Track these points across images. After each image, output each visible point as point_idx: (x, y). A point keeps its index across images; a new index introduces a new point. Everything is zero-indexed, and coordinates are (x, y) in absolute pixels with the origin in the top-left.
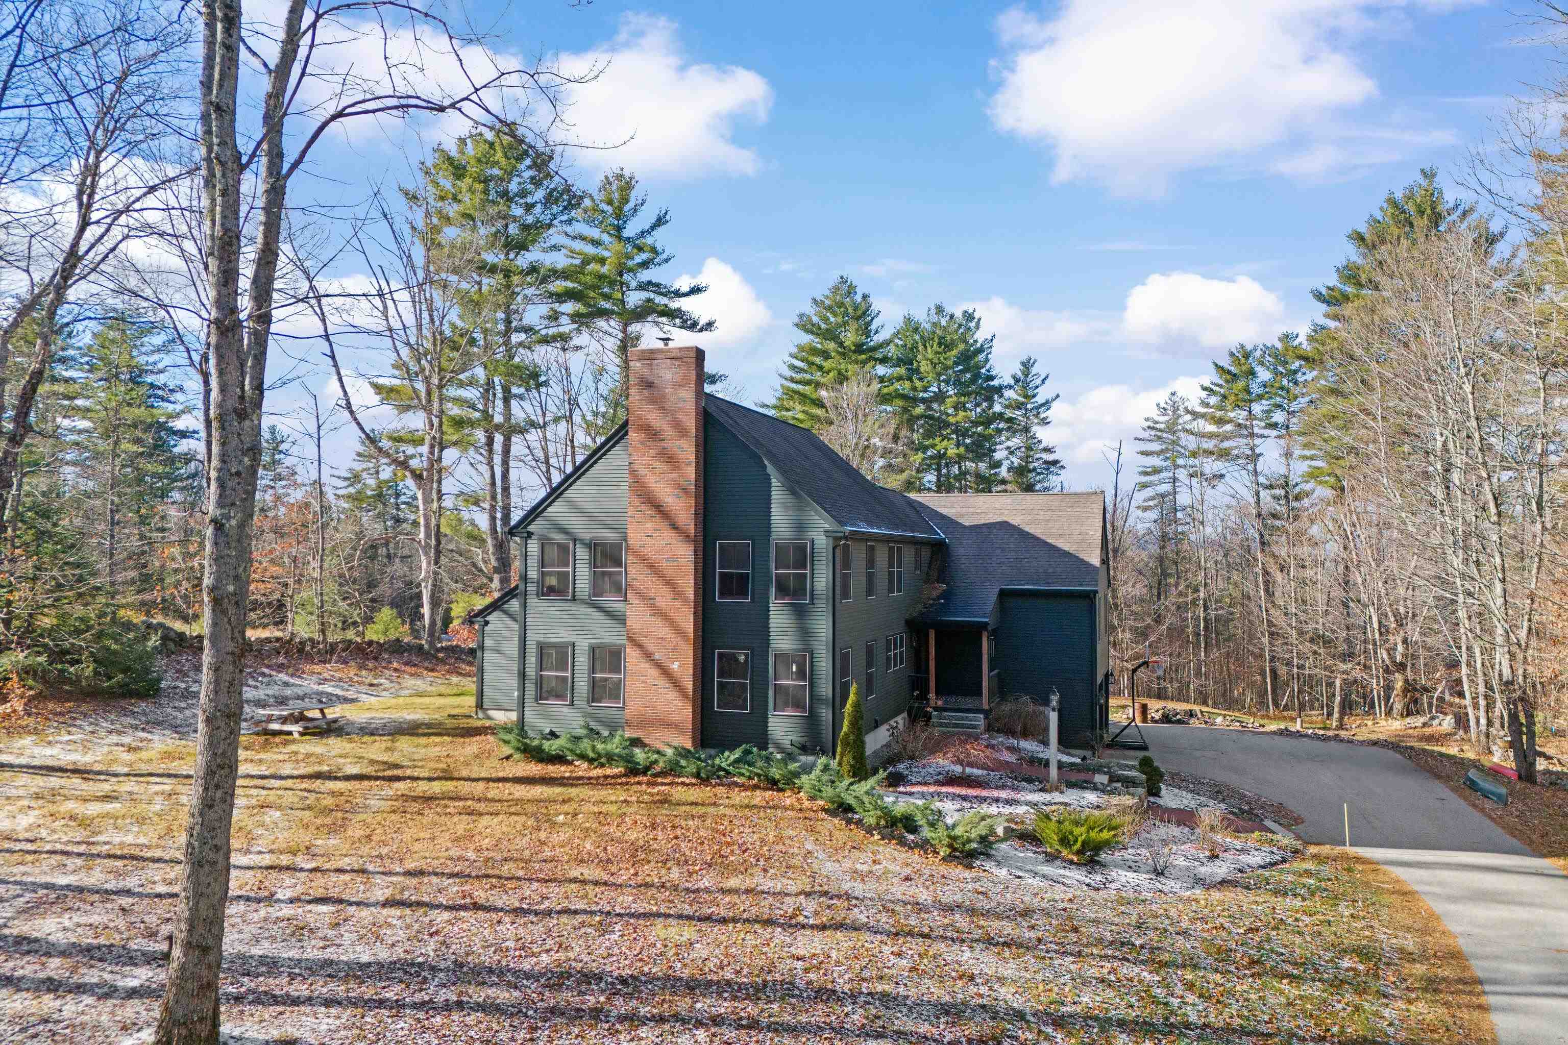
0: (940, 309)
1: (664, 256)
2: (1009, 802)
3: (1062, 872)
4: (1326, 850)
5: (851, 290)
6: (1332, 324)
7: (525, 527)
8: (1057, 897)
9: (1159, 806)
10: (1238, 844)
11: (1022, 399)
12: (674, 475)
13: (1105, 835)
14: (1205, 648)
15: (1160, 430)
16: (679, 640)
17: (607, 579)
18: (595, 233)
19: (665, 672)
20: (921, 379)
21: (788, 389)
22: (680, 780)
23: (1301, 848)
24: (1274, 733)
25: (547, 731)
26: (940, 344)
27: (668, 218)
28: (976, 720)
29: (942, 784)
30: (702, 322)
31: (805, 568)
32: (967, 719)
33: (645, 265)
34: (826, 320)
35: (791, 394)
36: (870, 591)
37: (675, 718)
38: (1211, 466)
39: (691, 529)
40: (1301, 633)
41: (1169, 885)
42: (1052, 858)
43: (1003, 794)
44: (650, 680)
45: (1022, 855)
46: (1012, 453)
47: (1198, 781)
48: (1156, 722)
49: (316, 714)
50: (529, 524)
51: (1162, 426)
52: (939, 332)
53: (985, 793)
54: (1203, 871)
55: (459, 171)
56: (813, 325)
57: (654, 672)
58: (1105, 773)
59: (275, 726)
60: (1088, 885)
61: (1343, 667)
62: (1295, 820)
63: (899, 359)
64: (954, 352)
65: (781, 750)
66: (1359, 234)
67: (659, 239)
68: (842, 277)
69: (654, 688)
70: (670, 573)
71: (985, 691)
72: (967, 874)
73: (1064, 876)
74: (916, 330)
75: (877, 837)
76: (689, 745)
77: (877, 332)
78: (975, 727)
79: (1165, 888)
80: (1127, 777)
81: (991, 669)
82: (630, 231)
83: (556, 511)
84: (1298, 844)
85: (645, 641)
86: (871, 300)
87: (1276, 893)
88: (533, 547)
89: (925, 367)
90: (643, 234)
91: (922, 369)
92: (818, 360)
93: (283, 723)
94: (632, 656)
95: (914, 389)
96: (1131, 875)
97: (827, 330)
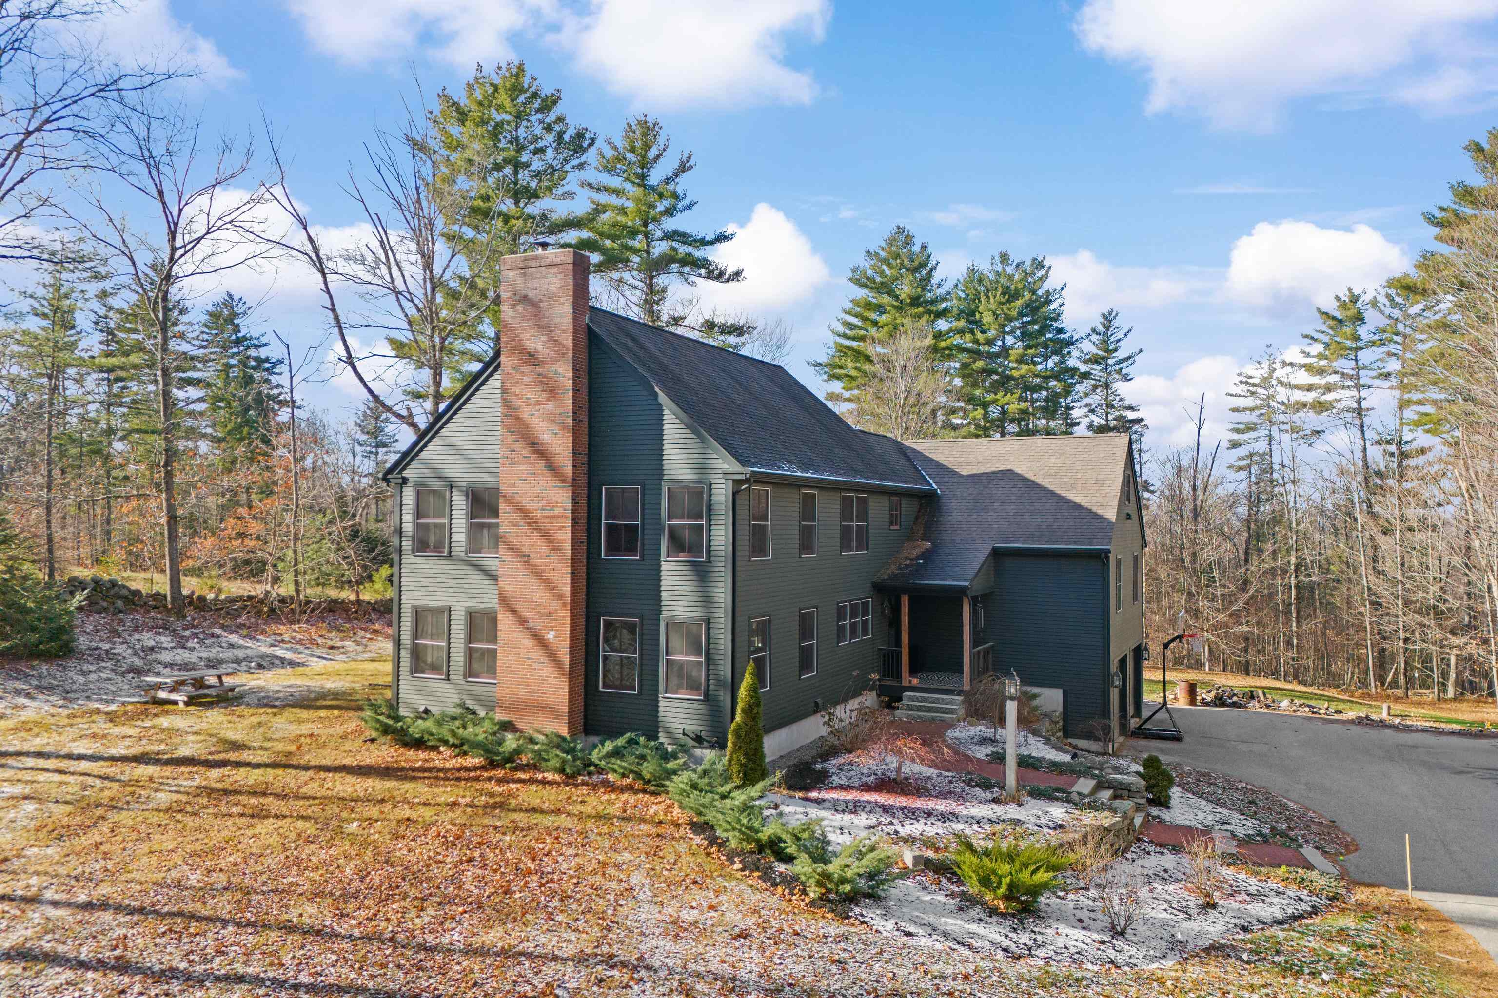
0: (1004, 258)
1: (686, 202)
2: (944, 817)
3: (974, 927)
4: (1380, 896)
5: (909, 240)
6: (1447, 250)
7: (400, 472)
8: (950, 971)
9: (1161, 821)
10: (1254, 884)
11: (1104, 354)
12: (550, 406)
13: (1042, 876)
14: (1298, 617)
15: (1255, 385)
16: (555, 605)
17: (485, 532)
18: (615, 182)
19: (542, 643)
20: (983, 332)
21: (841, 346)
22: (540, 776)
23: (1343, 891)
24: (1352, 722)
25: (422, 709)
26: (1004, 294)
27: (691, 162)
28: (952, 702)
29: (867, 788)
30: (730, 271)
31: (702, 518)
32: (943, 701)
33: (670, 212)
34: (882, 273)
35: (843, 351)
36: (806, 545)
37: (551, 699)
38: (1310, 420)
39: (568, 470)
40: (1407, 603)
41: (1127, 952)
42: (967, 902)
43: (941, 806)
44: (523, 653)
45: (928, 898)
46: (1092, 411)
47: (1230, 785)
48: (1207, 704)
49: (213, 681)
50: (404, 469)
51: (1257, 381)
52: (1004, 281)
53: (919, 803)
54: (1186, 929)
55: (463, 116)
56: (868, 279)
57: (528, 643)
58: (1094, 776)
59: (162, 695)
60: (1005, 950)
61: (1456, 641)
62: (1347, 847)
63: (961, 312)
64: (1019, 303)
65: (675, 741)
66: (1477, 144)
67: (682, 184)
68: (898, 228)
69: (529, 662)
70: (545, 523)
71: (966, 668)
72: (834, 929)
73: (973, 935)
74: (980, 281)
75: (738, 866)
76: (564, 731)
77: (939, 286)
78: (951, 711)
79: (1120, 959)
80: (1121, 783)
81: (975, 643)
82: (655, 177)
83: (432, 452)
84: (1340, 887)
85: (518, 605)
86: (929, 250)
87: (1286, 969)
88: (409, 496)
89: (987, 318)
90: (667, 180)
91: (984, 321)
92: (873, 316)
93: (171, 692)
94: (505, 622)
95: (976, 342)
96: (1078, 934)
97: (882, 283)
